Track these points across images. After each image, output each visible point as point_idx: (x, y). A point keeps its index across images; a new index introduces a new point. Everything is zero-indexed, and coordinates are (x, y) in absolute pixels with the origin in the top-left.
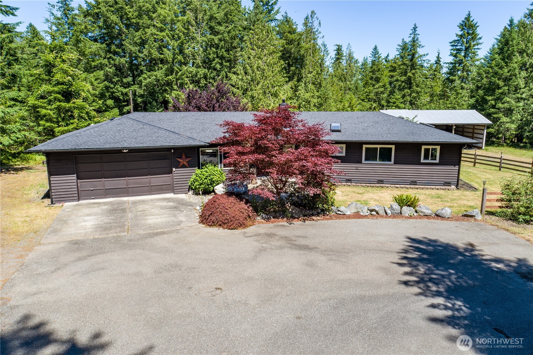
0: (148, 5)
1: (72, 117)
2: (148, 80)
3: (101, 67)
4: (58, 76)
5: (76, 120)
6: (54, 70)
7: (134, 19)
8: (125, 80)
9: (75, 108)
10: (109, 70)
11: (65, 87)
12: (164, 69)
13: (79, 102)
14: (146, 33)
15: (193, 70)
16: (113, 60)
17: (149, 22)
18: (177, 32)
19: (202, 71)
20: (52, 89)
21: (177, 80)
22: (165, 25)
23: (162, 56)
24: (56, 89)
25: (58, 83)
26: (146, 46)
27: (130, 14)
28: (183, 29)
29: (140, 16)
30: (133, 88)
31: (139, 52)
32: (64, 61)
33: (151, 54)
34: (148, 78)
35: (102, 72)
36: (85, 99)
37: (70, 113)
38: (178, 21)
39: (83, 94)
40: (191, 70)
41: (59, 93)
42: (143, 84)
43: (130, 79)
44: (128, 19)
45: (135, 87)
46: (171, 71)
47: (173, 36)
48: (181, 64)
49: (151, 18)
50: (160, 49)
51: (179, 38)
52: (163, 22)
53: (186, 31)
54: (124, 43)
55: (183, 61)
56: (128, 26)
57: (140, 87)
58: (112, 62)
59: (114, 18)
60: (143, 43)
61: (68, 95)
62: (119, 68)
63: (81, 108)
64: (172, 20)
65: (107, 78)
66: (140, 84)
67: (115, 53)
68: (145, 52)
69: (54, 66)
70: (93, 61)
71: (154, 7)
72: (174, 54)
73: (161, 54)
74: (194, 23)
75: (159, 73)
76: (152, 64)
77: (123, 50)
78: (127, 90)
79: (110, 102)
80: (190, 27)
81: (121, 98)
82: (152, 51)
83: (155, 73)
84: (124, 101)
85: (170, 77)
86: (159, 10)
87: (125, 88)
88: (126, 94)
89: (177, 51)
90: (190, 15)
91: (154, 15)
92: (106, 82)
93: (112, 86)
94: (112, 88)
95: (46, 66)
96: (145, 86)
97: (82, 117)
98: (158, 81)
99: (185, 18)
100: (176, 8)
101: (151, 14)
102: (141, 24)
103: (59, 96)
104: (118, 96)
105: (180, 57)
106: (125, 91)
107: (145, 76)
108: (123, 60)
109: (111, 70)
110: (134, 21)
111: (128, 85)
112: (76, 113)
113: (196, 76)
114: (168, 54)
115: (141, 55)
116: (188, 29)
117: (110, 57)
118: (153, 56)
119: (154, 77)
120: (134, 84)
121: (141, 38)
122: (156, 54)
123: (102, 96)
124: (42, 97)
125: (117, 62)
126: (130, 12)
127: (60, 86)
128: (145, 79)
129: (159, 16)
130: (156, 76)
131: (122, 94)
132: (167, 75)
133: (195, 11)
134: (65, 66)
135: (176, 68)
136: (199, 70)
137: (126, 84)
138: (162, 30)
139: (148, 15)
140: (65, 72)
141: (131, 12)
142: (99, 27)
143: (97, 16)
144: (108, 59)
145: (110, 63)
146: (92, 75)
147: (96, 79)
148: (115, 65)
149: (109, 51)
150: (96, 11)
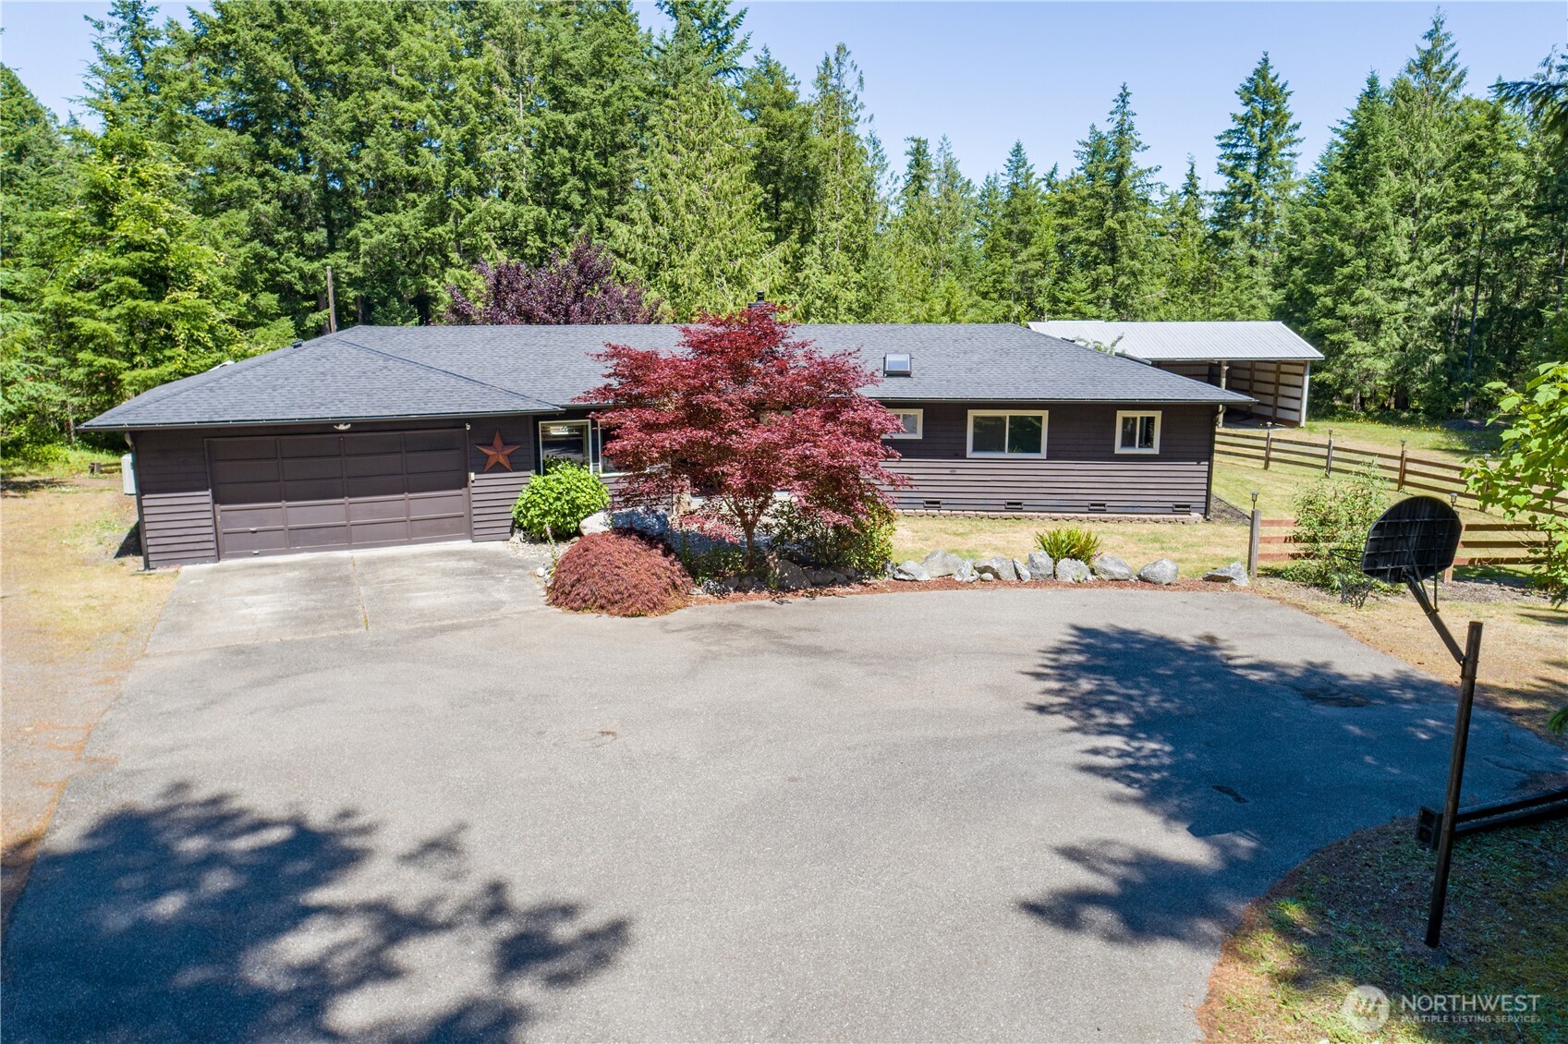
0: (372, 24)
1: (170, 340)
2: (377, 237)
3: (240, 200)
4: (129, 227)
5: (181, 350)
6: (116, 210)
7: (332, 62)
8: (309, 238)
9: (177, 315)
10: (263, 208)
11: (147, 255)
12: (422, 206)
13: (189, 298)
14: (368, 104)
15: (507, 208)
16: (274, 179)
17: (377, 72)
18: (458, 101)
19: (531, 213)
20: (111, 262)
21: (460, 236)
22: (423, 80)
23: (415, 170)
24: (123, 262)
25: (130, 246)
26: (370, 141)
27: (322, 52)
28: (475, 95)
29: (349, 56)
30: (332, 259)
31: (350, 157)
32: (143, 184)
33: (386, 163)
34: (374, 233)
35: (244, 214)
36: (205, 291)
37: (162, 331)
38: (460, 71)
39: (199, 276)
40: (500, 208)
41: (132, 274)
42: (363, 248)
43: (321, 235)
44: (316, 63)
45: (339, 258)
46: (439, 213)
47: (447, 113)
48: (469, 191)
49: (383, 63)
50: (409, 149)
51: (464, 118)
52: (420, 73)
53: (483, 100)
54: (305, 131)
55: (475, 183)
56: (315, 84)
57: (354, 257)
58: (272, 186)
59: (276, 60)
60: (359, 133)
61: (157, 280)
62: (292, 205)
63: (195, 316)
64: (444, 67)
65: (259, 231)
66: (352, 245)
67: (280, 160)
68: (368, 158)
69: (116, 198)
70: (219, 183)
71: (389, 29)
72: (450, 164)
73: (411, 163)
74: (505, 76)
75: (408, 219)
76: (386, 192)
77: (304, 151)
78: (316, 265)
79: (268, 300)
80: (495, 88)
81: (299, 287)
82: (388, 156)
83: (396, 218)
84: (308, 298)
85: (440, 229)
86: (407, 41)
87: (310, 259)
88: (313, 277)
89: (459, 156)
90: (494, 54)
91: (392, 54)
92: (256, 244)
93: (273, 254)
94: (272, 260)
95: (93, 197)
96: (367, 253)
97: (198, 342)
98: (404, 238)
99: (481, 62)
100: (453, 33)
101: (381, 49)
102: (353, 78)
103: (133, 282)
104: (290, 283)
105: (467, 174)
106: (309, 267)
107: (366, 224)
108: (303, 181)
109: (269, 209)
110: (334, 68)
111: (318, 252)
112: (181, 330)
113: (515, 225)
114: (432, 164)
115: (353, 166)
116: (490, 94)
117: (266, 173)
118: (390, 170)
119: (394, 230)
121: (354, 118)
122: (396, 164)
123: (245, 282)
124: (82, 285)
125: (286, 187)
126: (321, 44)
127: (134, 255)
128: (368, 234)
129: (406, 56)
130: (399, 226)
131: (302, 277)
132: (430, 224)
133: (509, 42)
134: (147, 198)
135: (455, 204)
136: (523, 208)
137: (311, 248)
138: (413, 95)
139: (371, 52)
140: (148, 214)
141: (325, 45)
142: (232, 84)
143: (224, 54)
144: (261, 176)
145: (264, 187)
146: (215, 223)
147: (228, 235)
148: (278, 195)
149: (263, 155)
150: (222, 38)
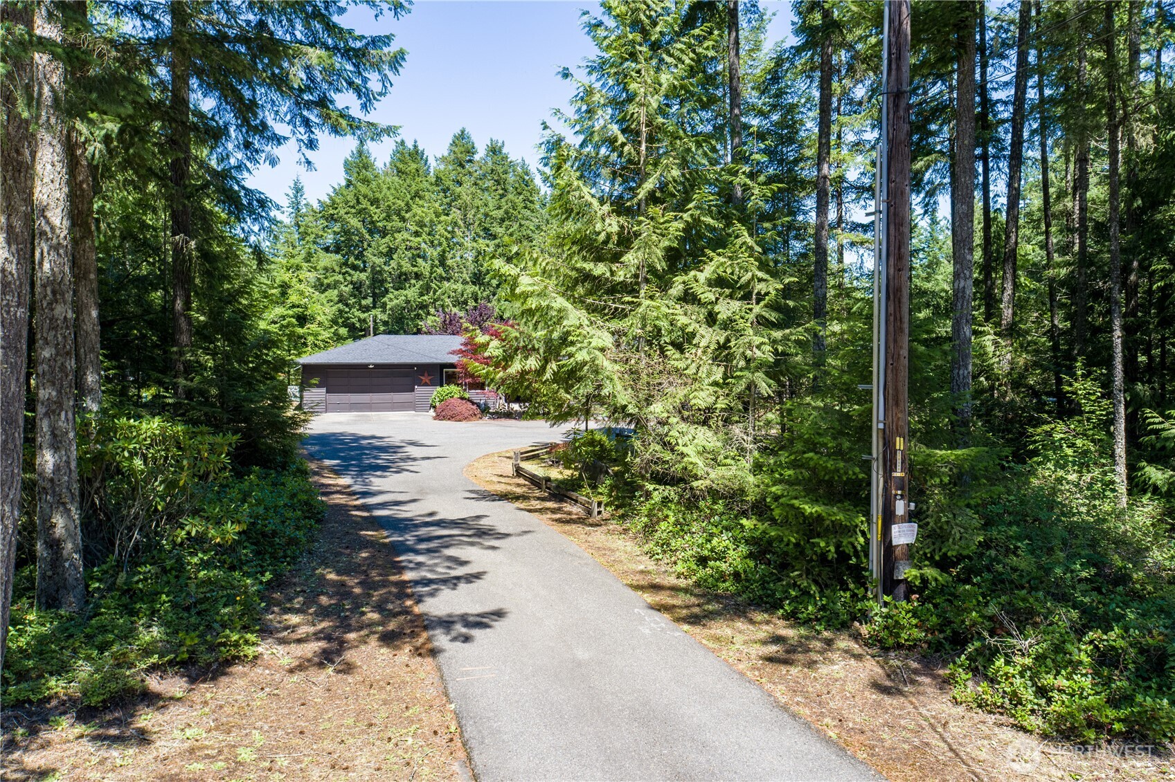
0: (399, 202)
1: (305, 344)
2: (396, 301)
3: (335, 285)
4: (293, 298)
5: (309, 348)
6: (290, 291)
7: (380, 221)
8: (364, 302)
9: (309, 334)
10: (344, 288)
11: (301, 310)
12: (418, 286)
13: (313, 327)
14: (395, 239)
15: (459, 287)
16: (350, 275)
17: (400, 224)
18: (437, 237)
19: (471, 288)
20: (286, 313)
21: (435, 300)
22: (421, 227)
23: (416, 269)
24: (290, 312)
25: (294, 306)
26: (395, 256)
27: (375, 218)
28: (446, 233)
29: (388, 218)
30: (374, 312)
31: (385, 264)
32: (300, 281)
33: (401, 266)
34: (394, 299)
35: (336, 292)
36: (320, 324)
37: (303, 340)
38: (440, 223)
39: (319, 318)
40: (455, 287)
41: (293, 317)
42: (388, 307)
43: (369, 301)
44: (372, 222)
45: (377, 312)
46: (426, 289)
47: (432, 242)
48: (442, 279)
49: (403, 220)
50: (413, 260)
51: (440, 244)
52: (421, 224)
53: (449, 236)
54: (365, 253)
55: (444, 275)
56: (371, 232)
57: (384, 311)
58: (349, 278)
59: (354, 222)
60: (390, 253)
61: (302, 320)
62: (357, 286)
63: (316, 335)
64: (431, 221)
65: (341, 299)
66: (384, 306)
67: (355, 268)
68: (393, 264)
69: (289, 287)
70: (326, 278)
71: (407, 204)
72: (432, 266)
73: (415, 266)
74: (461, 223)
75: (411, 293)
76: (402, 280)
77: (364, 262)
78: (366, 314)
79: (343, 331)
80: (456, 230)
81: (358, 325)
82: (403, 263)
83: (405, 292)
84: (361, 330)
85: (426, 298)
86: (415, 209)
87: (364, 312)
88: (364, 320)
89: (437, 262)
90: (456, 214)
91: (407, 216)
92: (340, 305)
93: (347, 310)
94: (346, 313)
95: (281, 286)
96: (390, 309)
97: (316, 345)
98: (408, 302)
99: (449, 218)
100: (437, 205)
101: (403, 213)
102: (388, 228)
103: (294, 320)
104: (354, 324)
105: (440, 270)
106: (363, 316)
107: (390, 296)
108: (363, 276)
109: (347, 289)
110: (379, 224)
111: (366, 309)
112: (310, 339)
113: (462, 295)
114: (424, 266)
115: (386, 268)
116: (453, 232)
117: (347, 272)
118: (404, 269)
119: (403, 298)
120: (374, 307)
121: (389, 247)
122: (407, 267)
123: (334, 322)
124: (275, 323)
125: (355, 279)
126: (375, 213)
127: (295, 310)
128: (391, 300)
129: (414, 216)
130: (406, 296)
131: (360, 320)
132: (421, 294)
133: (464, 209)
134: (302, 287)
135: (433, 285)
136: (467, 287)
137: (365, 307)
138: (417, 234)
139: (398, 215)
140: (301, 293)
141: (377, 214)
142: (335, 233)
143: (331, 219)
144: (344, 274)
145: (345, 279)
146: (323, 296)
147: (328, 302)
148: (352, 283)
149: (345, 264)
150: (331, 212)
